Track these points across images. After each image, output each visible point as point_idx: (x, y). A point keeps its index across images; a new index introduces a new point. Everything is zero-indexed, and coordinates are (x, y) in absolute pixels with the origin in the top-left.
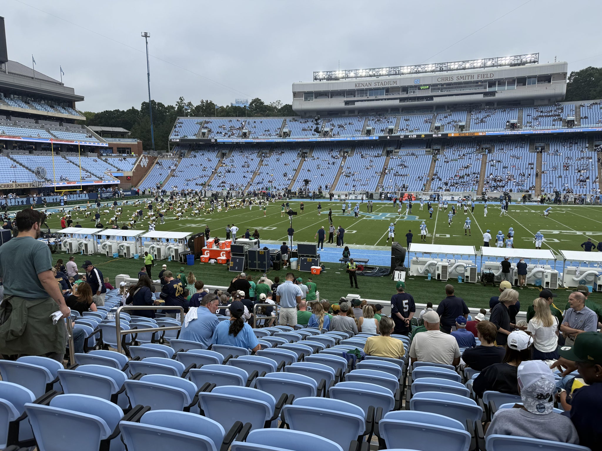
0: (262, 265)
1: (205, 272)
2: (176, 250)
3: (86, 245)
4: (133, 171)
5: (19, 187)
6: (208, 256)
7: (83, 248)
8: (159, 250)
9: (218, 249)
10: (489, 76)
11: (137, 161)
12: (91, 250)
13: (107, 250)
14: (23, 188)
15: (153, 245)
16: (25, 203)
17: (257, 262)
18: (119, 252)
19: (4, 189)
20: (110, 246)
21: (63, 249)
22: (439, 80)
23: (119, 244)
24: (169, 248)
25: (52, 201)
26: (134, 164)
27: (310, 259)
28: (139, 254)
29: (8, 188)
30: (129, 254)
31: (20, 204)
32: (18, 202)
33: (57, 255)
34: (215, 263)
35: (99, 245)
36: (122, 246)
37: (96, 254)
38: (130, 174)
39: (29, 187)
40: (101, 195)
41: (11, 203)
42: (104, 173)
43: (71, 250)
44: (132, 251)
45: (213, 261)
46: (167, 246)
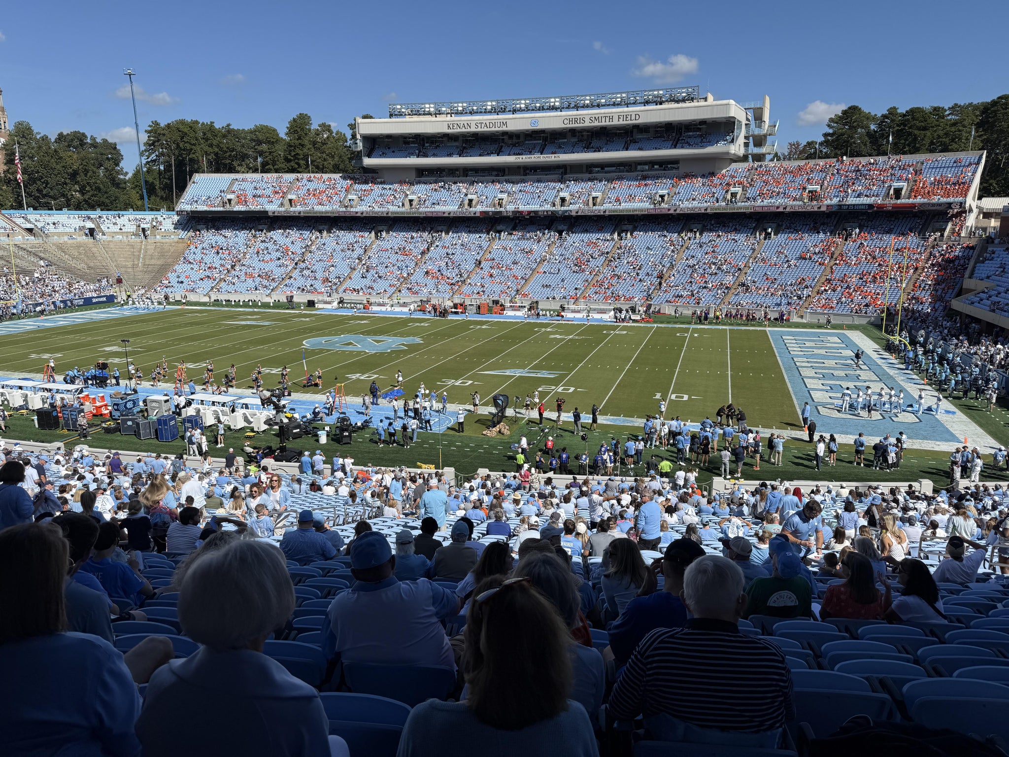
10: (633, 117)
22: (566, 122)
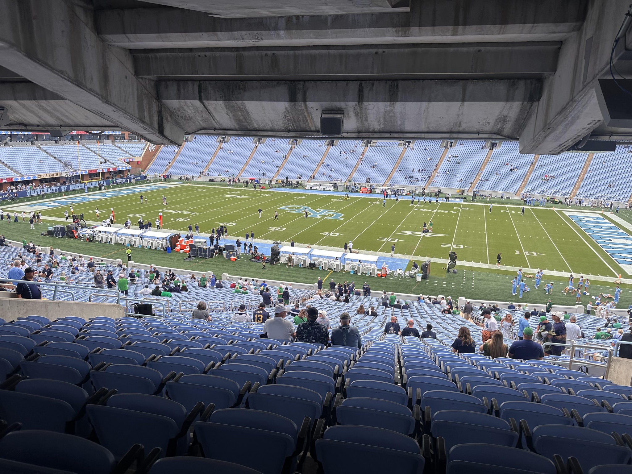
0: (205, 255)
1: (176, 258)
2: (162, 244)
3: (111, 238)
4: (142, 156)
5: (52, 177)
6: (180, 248)
7: (109, 240)
8: (152, 243)
9: (185, 244)
11: (146, 146)
12: (114, 241)
13: (123, 242)
14: (55, 177)
15: (149, 240)
16: (58, 191)
17: (203, 253)
18: (130, 243)
19: (40, 178)
20: (125, 240)
21: (97, 239)
23: (130, 238)
24: (158, 243)
25: (78, 188)
26: (144, 150)
27: (231, 253)
28: (142, 245)
29: (44, 178)
30: (136, 245)
31: (54, 191)
32: (53, 190)
33: (94, 243)
34: (183, 252)
35: (118, 238)
36: (132, 240)
37: (117, 243)
38: (140, 159)
39: (59, 176)
40: (116, 181)
41: (48, 191)
42: (118, 159)
43: (102, 241)
44: (137, 243)
45: (182, 251)
46: (156, 241)
